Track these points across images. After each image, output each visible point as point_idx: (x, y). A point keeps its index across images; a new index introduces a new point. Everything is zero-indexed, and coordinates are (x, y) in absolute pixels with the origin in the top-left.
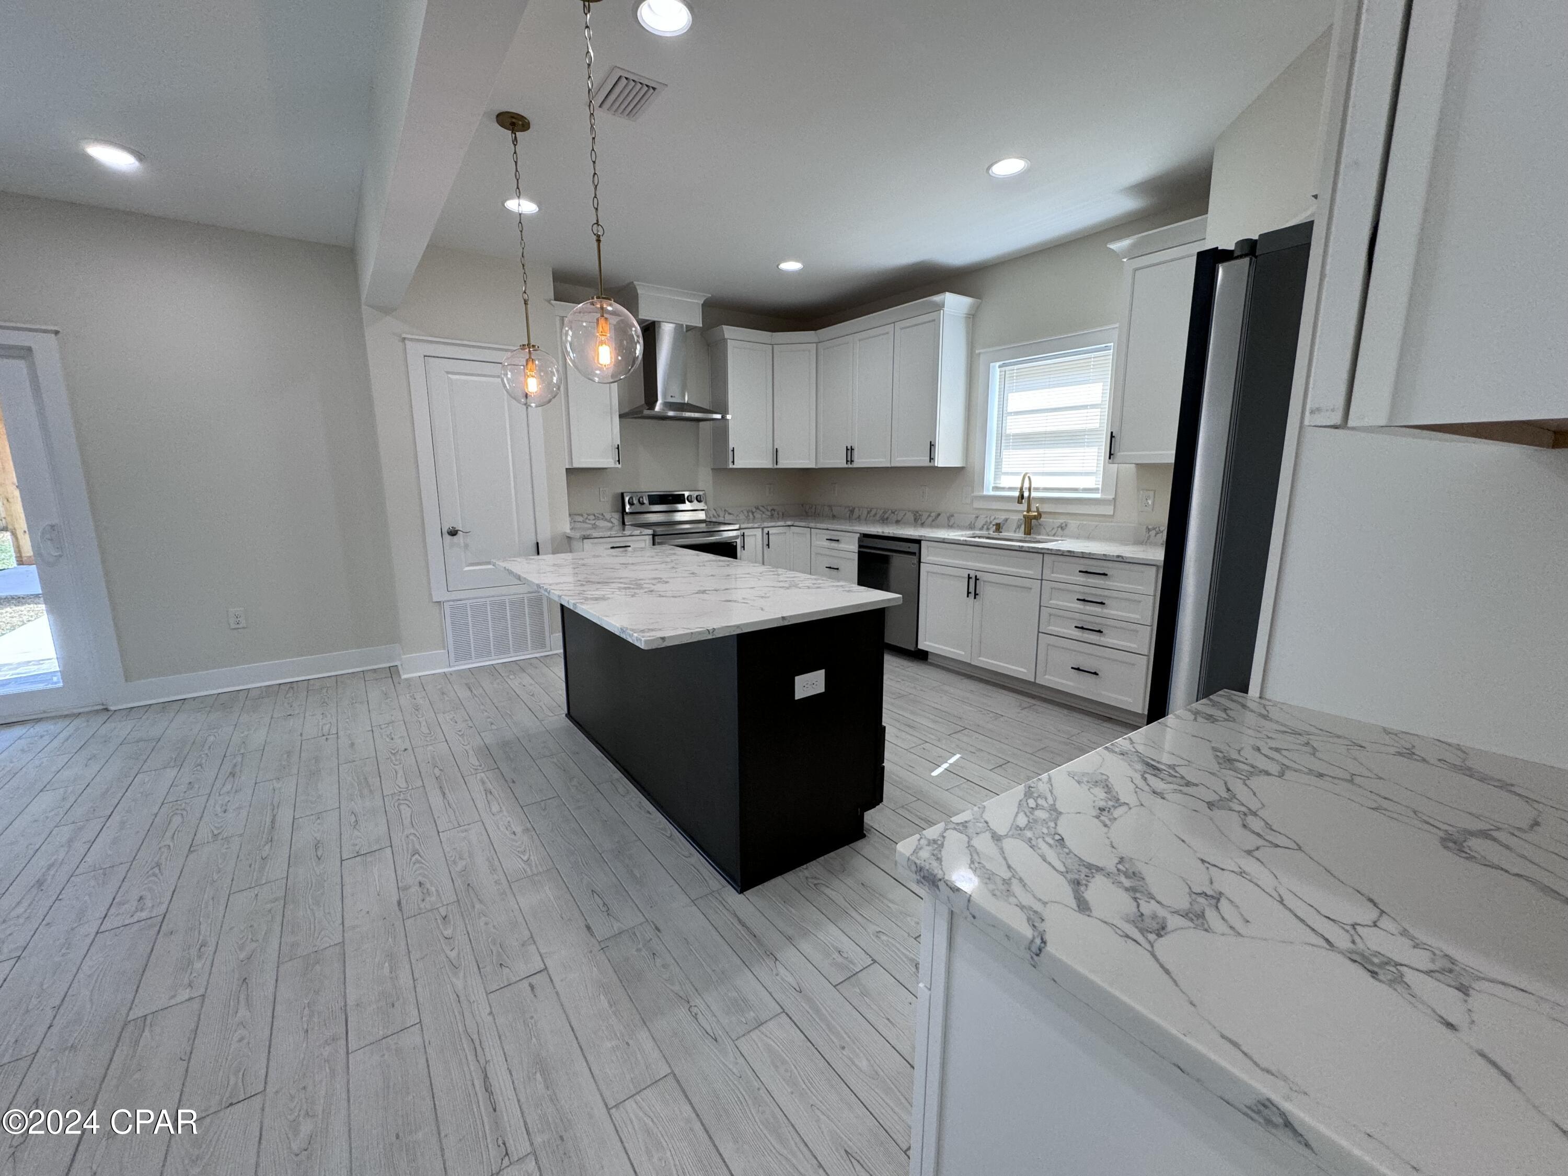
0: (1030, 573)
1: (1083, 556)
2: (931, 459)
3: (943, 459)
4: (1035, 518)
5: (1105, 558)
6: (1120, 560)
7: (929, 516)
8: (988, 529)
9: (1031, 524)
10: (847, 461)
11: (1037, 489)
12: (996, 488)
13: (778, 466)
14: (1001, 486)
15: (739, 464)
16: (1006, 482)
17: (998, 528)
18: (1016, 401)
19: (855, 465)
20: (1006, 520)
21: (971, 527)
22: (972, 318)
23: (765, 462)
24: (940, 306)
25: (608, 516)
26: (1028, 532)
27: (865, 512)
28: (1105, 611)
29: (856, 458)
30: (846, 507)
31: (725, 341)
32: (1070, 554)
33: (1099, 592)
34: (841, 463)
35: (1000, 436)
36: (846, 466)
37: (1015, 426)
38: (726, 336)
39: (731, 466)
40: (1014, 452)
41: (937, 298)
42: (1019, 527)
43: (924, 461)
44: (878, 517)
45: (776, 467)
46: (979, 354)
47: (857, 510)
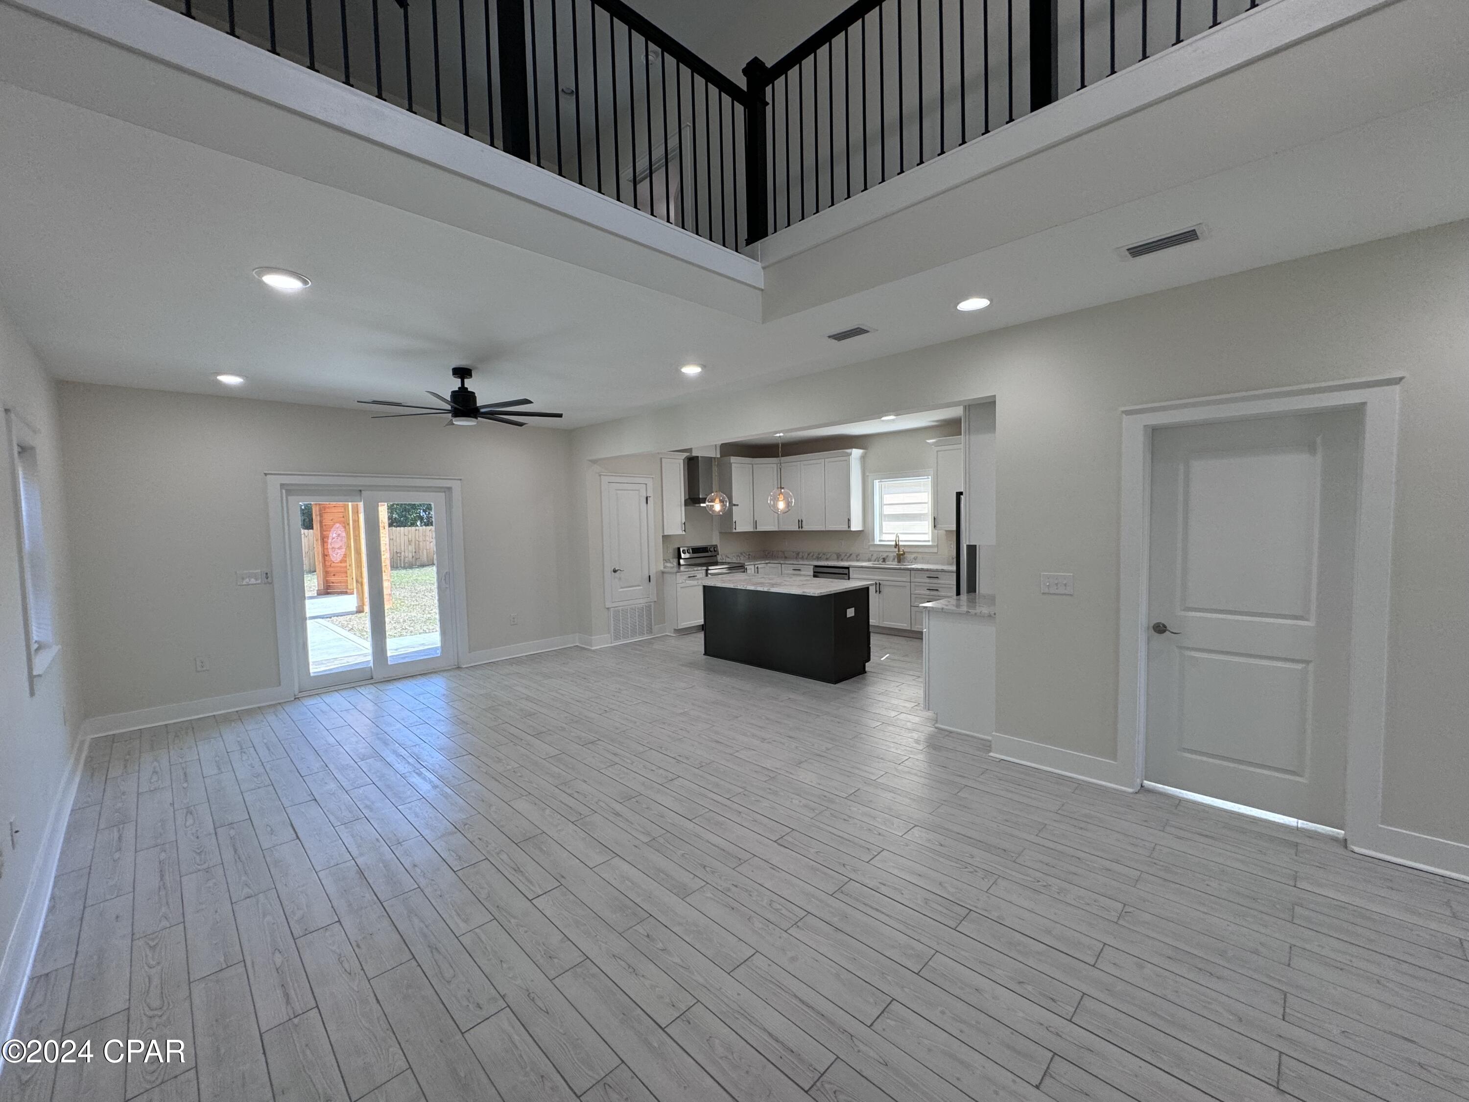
0: (904, 579)
1: (927, 570)
2: (849, 527)
3: (854, 528)
4: (902, 555)
5: (937, 571)
6: (943, 571)
7: (846, 555)
8: (878, 561)
9: (900, 558)
10: (799, 527)
11: (902, 541)
12: (880, 541)
14: (883, 539)
15: (738, 530)
16: (885, 537)
17: (884, 560)
18: (887, 499)
19: (803, 529)
20: (887, 556)
21: (869, 560)
22: (863, 458)
23: (749, 528)
24: (851, 454)
25: (671, 560)
26: (899, 561)
27: (806, 555)
29: (804, 526)
30: (793, 552)
31: (730, 464)
32: (922, 570)
33: (936, 585)
34: (795, 528)
35: (881, 515)
37: (887, 510)
38: (732, 462)
40: (887, 523)
41: (848, 451)
42: (894, 559)
43: (845, 528)
44: (814, 557)
45: (755, 530)
46: (868, 476)
47: (801, 554)
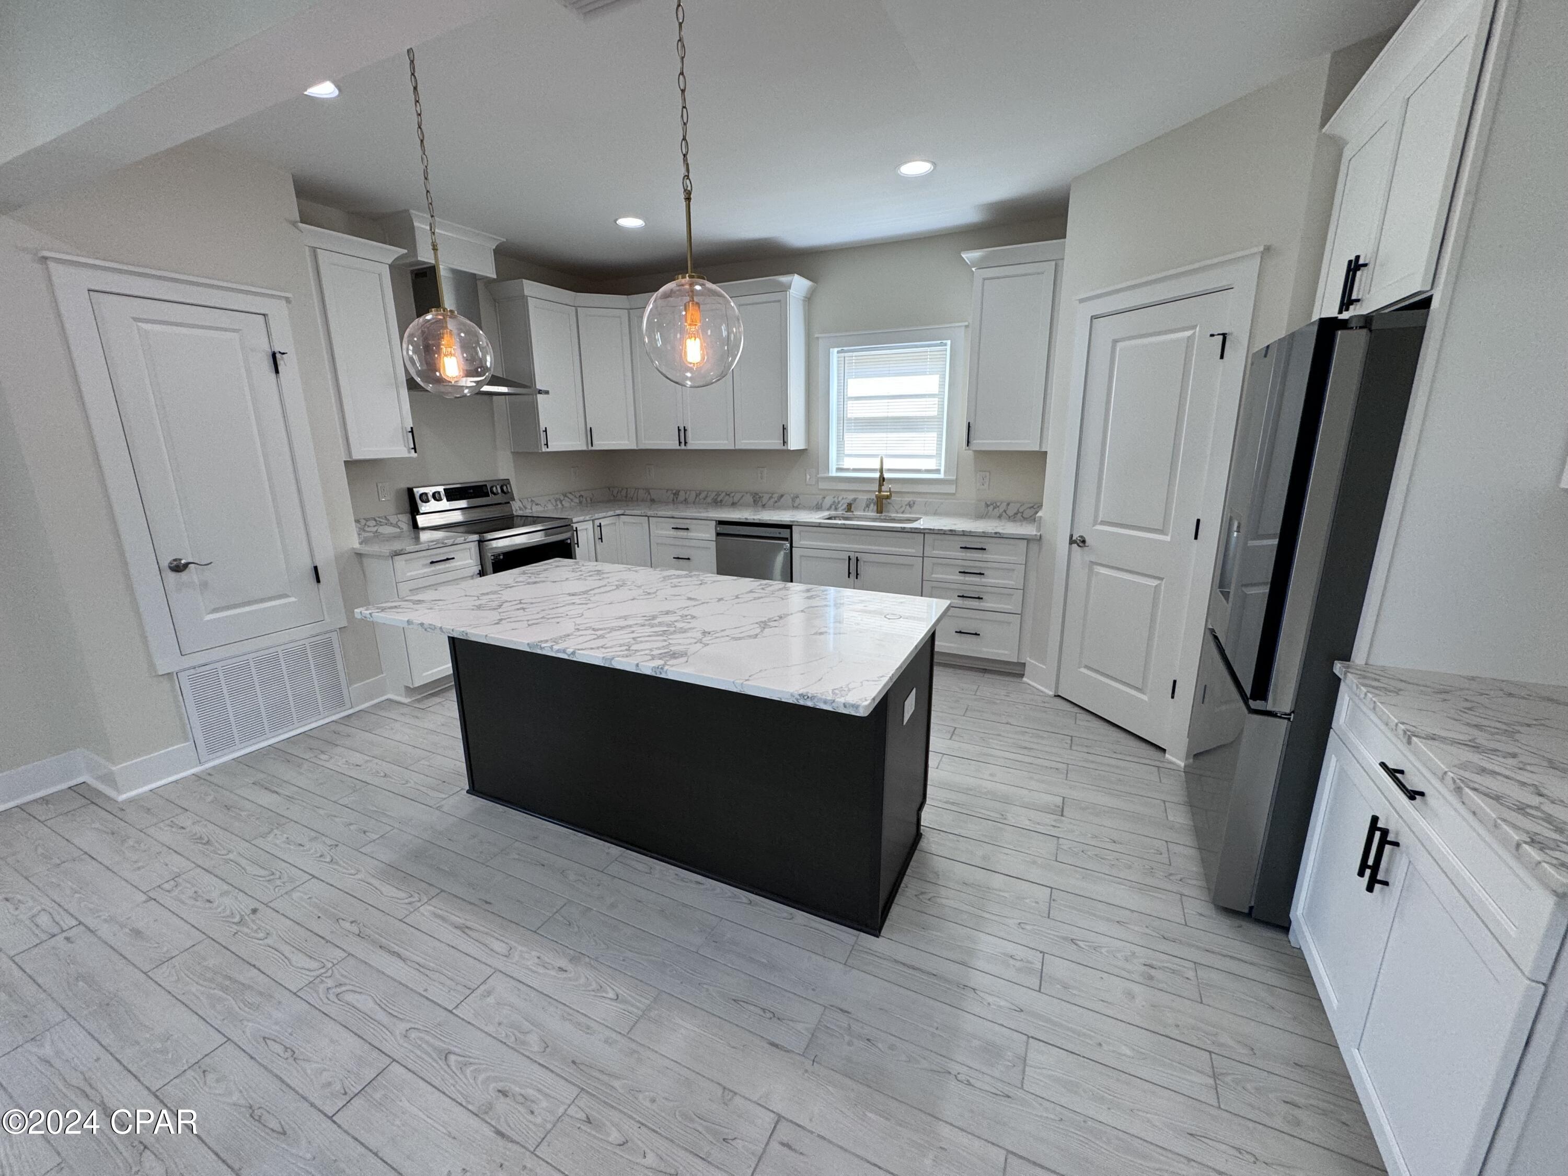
0: (911, 551)
1: (964, 534)
2: (785, 443)
3: (796, 442)
4: (888, 497)
5: (984, 535)
6: (998, 536)
7: (771, 498)
8: (836, 509)
9: (881, 504)
10: (680, 443)
11: (890, 470)
12: (839, 470)
13: (594, 448)
14: (845, 467)
15: (555, 446)
16: (848, 463)
17: (849, 508)
18: (856, 387)
19: (689, 447)
20: (855, 500)
21: (818, 508)
22: (809, 300)
23: (577, 444)
24: (786, 288)
25: (393, 519)
26: (880, 511)
27: (694, 494)
28: (983, 580)
29: (689, 440)
30: (667, 490)
31: (524, 299)
32: (952, 533)
33: (977, 564)
34: (671, 443)
35: (842, 419)
36: (678, 448)
37: (855, 410)
38: (526, 293)
39: (544, 449)
40: (855, 435)
41: (784, 279)
42: (868, 506)
43: (776, 444)
44: (709, 500)
45: (590, 448)
46: (818, 338)
47: (682, 494)
